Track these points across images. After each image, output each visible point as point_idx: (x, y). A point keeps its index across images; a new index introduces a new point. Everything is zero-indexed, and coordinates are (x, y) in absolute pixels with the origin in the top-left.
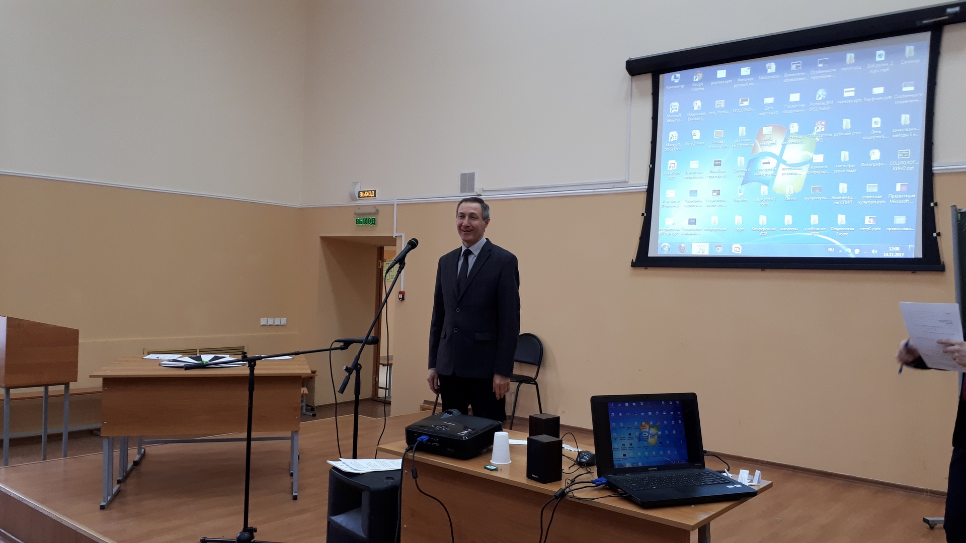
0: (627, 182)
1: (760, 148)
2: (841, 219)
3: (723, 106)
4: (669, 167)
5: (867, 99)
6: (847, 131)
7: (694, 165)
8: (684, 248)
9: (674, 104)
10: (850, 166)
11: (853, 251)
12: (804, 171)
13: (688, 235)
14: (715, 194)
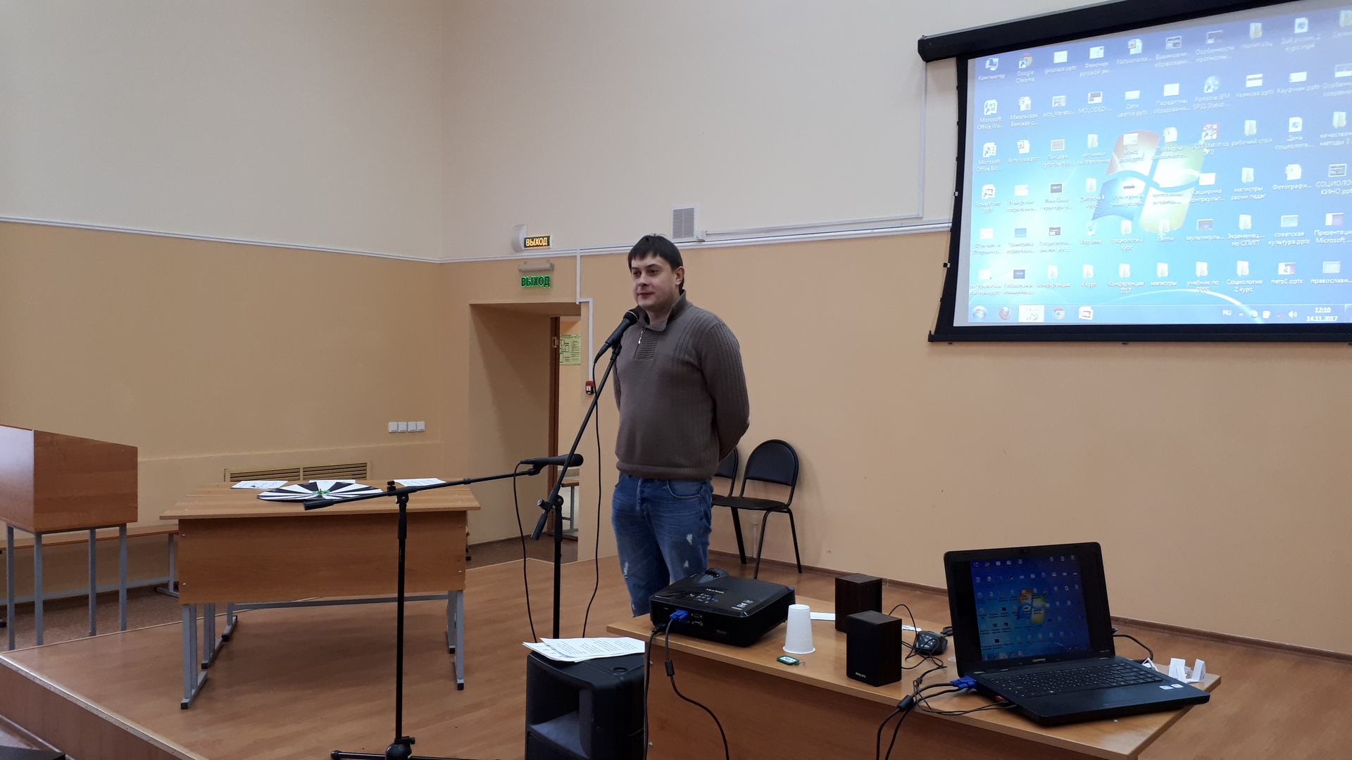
0: (921, 218)
1: (1119, 165)
2: (1243, 267)
3: (1063, 105)
4: (983, 194)
5: (1281, 90)
6: (1251, 137)
7: (1021, 191)
8: (1008, 313)
9: (989, 102)
10: (1255, 189)
11: (1260, 315)
12: (1186, 198)
13: (1013, 293)
14: (1053, 233)
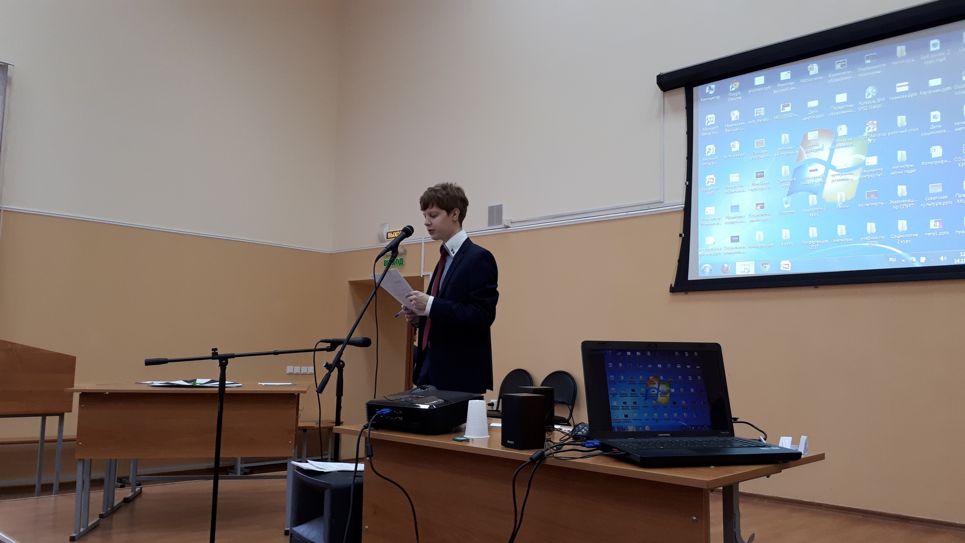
0: (663, 202)
1: (805, 155)
2: (902, 225)
3: (763, 114)
4: (707, 182)
5: (923, 93)
6: (903, 128)
7: (734, 178)
8: (728, 268)
9: (709, 116)
10: (908, 166)
11: (918, 260)
12: (856, 177)
13: (731, 253)
14: (759, 207)
